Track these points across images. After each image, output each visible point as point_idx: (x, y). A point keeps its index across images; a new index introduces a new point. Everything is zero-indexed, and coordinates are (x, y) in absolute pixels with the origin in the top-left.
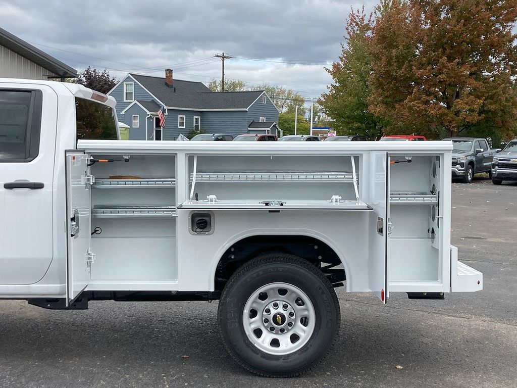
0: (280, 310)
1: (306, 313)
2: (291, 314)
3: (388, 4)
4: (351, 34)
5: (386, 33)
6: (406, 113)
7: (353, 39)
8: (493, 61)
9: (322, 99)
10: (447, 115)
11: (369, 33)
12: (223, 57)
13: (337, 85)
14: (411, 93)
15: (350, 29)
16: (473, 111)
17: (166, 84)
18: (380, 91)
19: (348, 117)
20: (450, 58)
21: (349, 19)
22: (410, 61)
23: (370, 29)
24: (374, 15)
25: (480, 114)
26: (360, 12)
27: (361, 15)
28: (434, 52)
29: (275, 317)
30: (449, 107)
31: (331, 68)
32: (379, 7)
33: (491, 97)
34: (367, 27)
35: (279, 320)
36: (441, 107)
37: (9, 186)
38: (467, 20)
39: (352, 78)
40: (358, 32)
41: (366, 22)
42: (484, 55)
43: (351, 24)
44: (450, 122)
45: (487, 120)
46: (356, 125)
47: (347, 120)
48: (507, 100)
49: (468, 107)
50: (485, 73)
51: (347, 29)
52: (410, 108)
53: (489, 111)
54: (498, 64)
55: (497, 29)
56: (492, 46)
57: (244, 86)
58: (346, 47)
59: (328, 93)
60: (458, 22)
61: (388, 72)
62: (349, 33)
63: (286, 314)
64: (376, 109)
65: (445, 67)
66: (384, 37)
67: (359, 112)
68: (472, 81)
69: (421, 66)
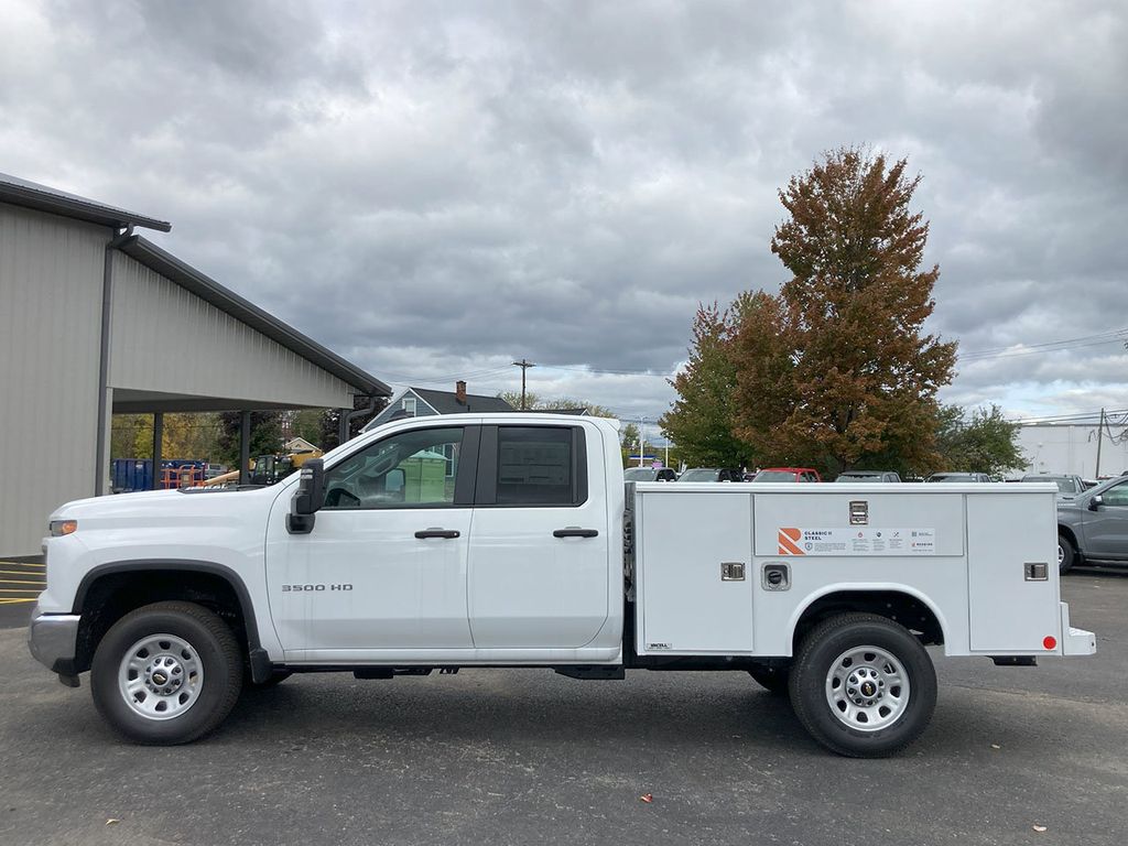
0: (869, 677)
1: (898, 681)
2: (881, 684)
3: (749, 299)
4: (701, 336)
5: (755, 337)
6: (785, 438)
7: (704, 343)
8: (896, 372)
9: (665, 419)
10: (839, 441)
11: (723, 336)
12: (524, 365)
13: (684, 401)
14: (790, 414)
15: (698, 330)
16: (874, 436)
17: (458, 401)
18: (749, 410)
19: (700, 443)
20: (842, 369)
21: (697, 318)
22: (788, 372)
23: (724, 330)
24: (730, 313)
25: (882, 439)
26: (712, 309)
27: (713, 313)
28: (820, 360)
29: (863, 687)
30: (840, 431)
31: (675, 380)
32: (737, 303)
33: (897, 419)
34: (721, 328)
35: (868, 689)
36: (831, 432)
37: (559, 534)
38: (862, 319)
39: (703, 393)
40: (710, 334)
41: (719, 321)
42: (884, 365)
43: (700, 323)
44: (844, 451)
45: (891, 448)
46: (711, 453)
47: (699, 447)
48: (918, 423)
49: (867, 432)
50: (886, 388)
51: (695, 330)
52: (791, 433)
53: (894, 436)
54: (902, 376)
55: (899, 331)
56: (895, 353)
57: (537, 400)
58: (696, 353)
59: (671, 411)
60: (851, 323)
61: (759, 386)
62: (697, 336)
63: (876, 682)
64: (743, 433)
65: (835, 380)
66: (752, 341)
67: (714, 436)
68: (871, 397)
69: (802, 379)
